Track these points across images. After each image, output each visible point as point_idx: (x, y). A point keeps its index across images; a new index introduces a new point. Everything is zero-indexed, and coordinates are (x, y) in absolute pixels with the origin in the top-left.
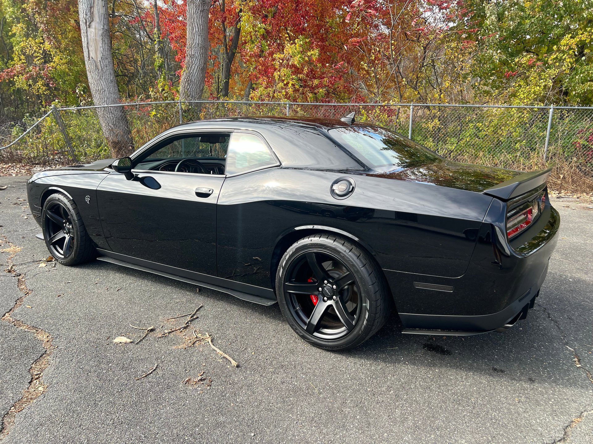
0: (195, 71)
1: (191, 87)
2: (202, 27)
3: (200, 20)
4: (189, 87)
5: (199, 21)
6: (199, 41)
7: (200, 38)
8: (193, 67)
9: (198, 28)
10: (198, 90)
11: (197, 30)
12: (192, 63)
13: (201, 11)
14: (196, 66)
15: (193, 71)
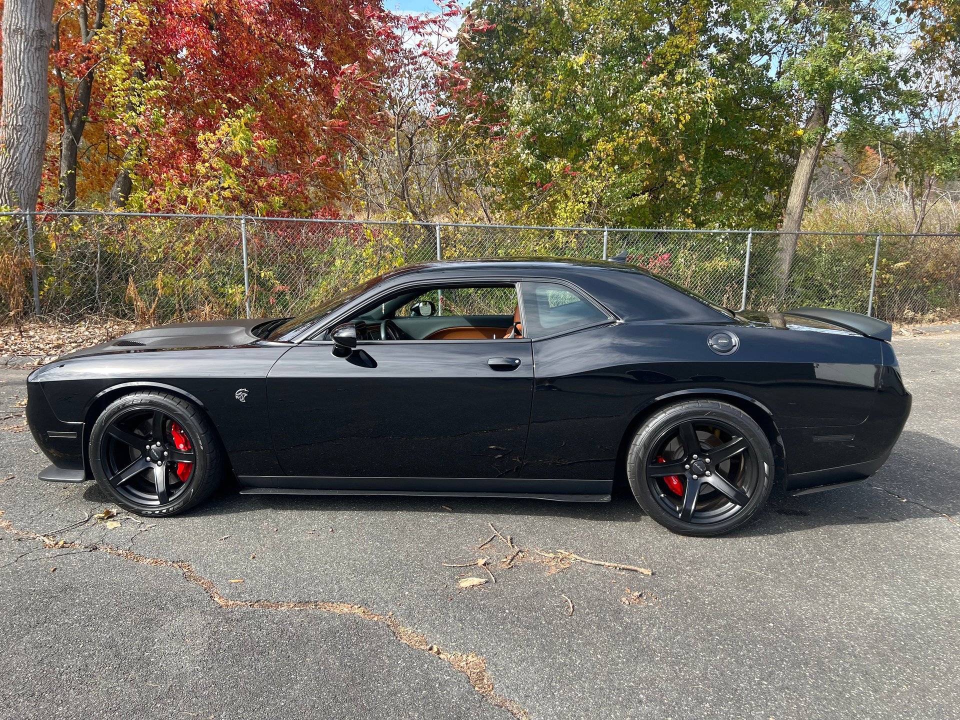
0: (24, 155)
1: (17, 183)
2: (37, 76)
3: (35, 65)
4: (14, 183)
5: (33, 66)
6: (32, 102)
7: (35, 97)
8: (21, 148)
9: (30, 78)
10: (31, 190)
11: (28, 81)
12: (18, 139)
13: (36, 49)
14: (27, 146)
15: (21, 154)
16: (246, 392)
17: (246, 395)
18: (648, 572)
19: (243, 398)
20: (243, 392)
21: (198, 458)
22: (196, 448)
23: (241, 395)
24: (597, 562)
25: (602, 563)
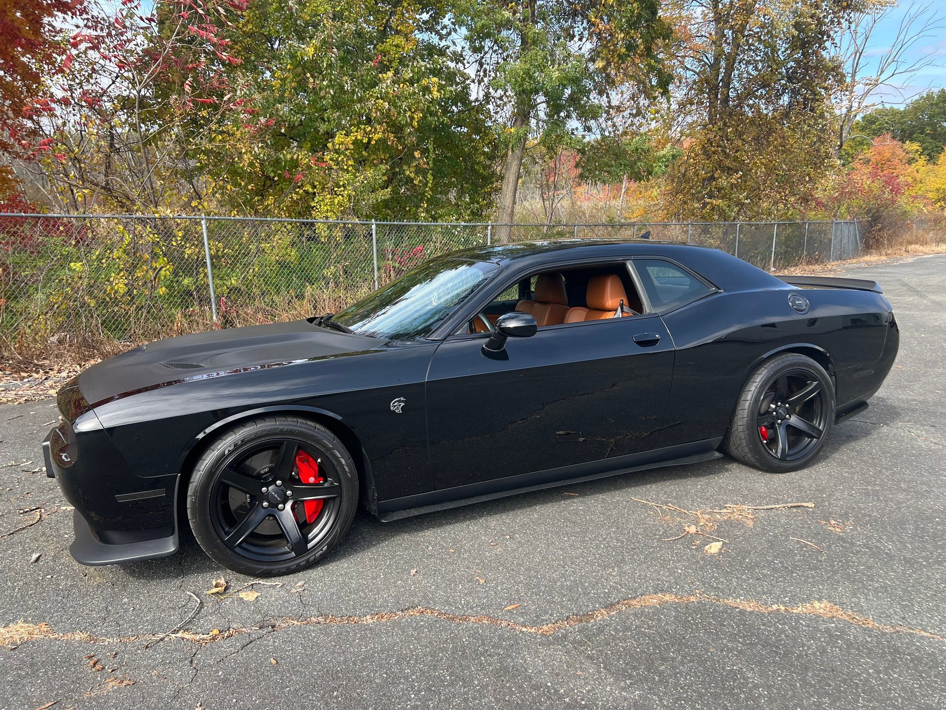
16: (402, 402)
17: (403, 404)
18: (812, 505)
19: (400, 408)
20: (400, 401)
21: (344, 489)
22: (342, 477)
23: (397, 405)
24: (769, 507)
25: (773, 506)
